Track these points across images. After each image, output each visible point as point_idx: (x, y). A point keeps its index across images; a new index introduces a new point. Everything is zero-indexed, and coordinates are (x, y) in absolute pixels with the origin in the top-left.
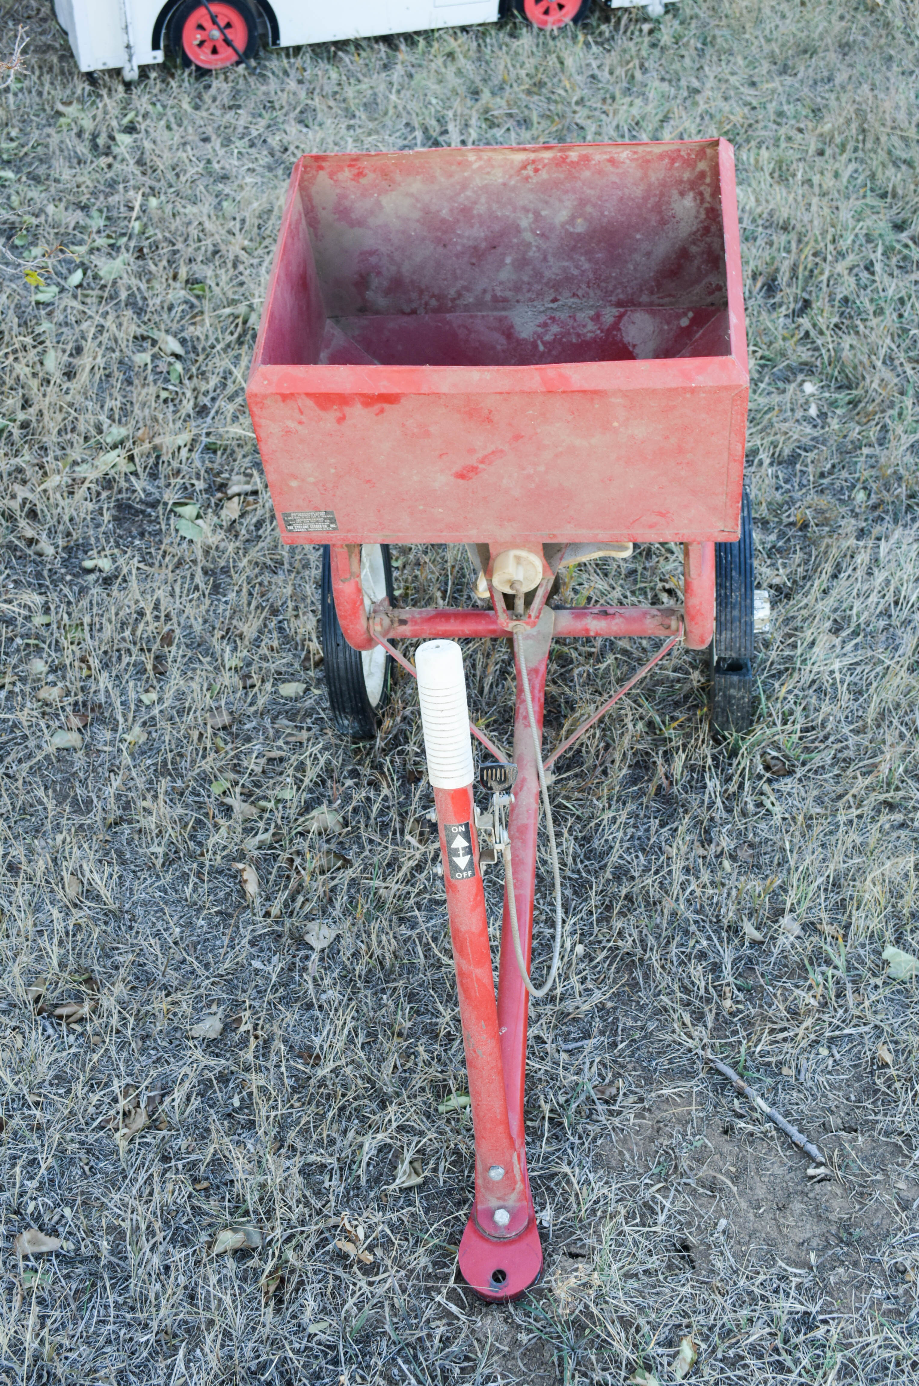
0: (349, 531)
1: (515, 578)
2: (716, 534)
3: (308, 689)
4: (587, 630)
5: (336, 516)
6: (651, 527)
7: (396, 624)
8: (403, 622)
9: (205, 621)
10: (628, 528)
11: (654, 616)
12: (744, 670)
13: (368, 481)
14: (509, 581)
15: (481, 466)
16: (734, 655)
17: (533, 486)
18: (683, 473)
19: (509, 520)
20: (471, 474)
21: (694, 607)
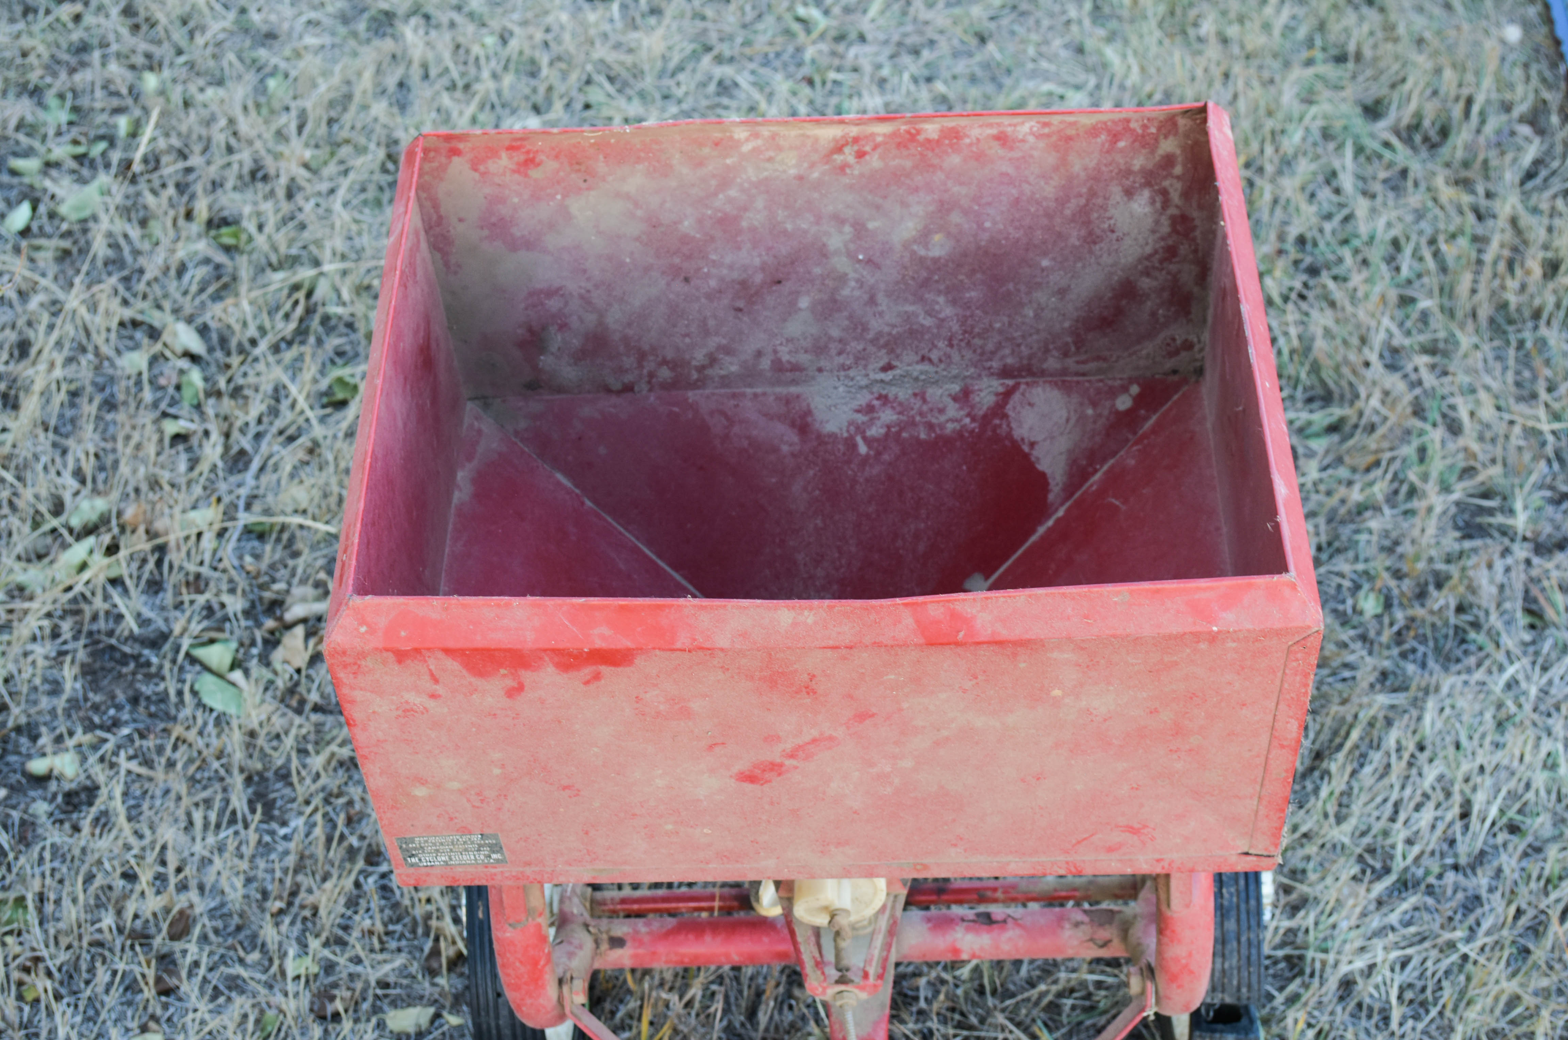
0: (528, 864)
1: (837, 904)
2: (1234, 859)
3: (437, 1016)
4: (956, 951)
5: (503, 840)
6: (1110, 850)
7: (604, 946)
8: (617, 942)
9: (249, 881)
10: (1067, 852)
11: (1077, 925)
12: (1244, 1021)
13: (565, 788)
14: (826, 908)
15: (788, 762)
16: (1228, 1000)
17: (889, 790)
18: (1179, 766)
19: (839, 844)
20: (767, 776)
21: (1177, 960)
